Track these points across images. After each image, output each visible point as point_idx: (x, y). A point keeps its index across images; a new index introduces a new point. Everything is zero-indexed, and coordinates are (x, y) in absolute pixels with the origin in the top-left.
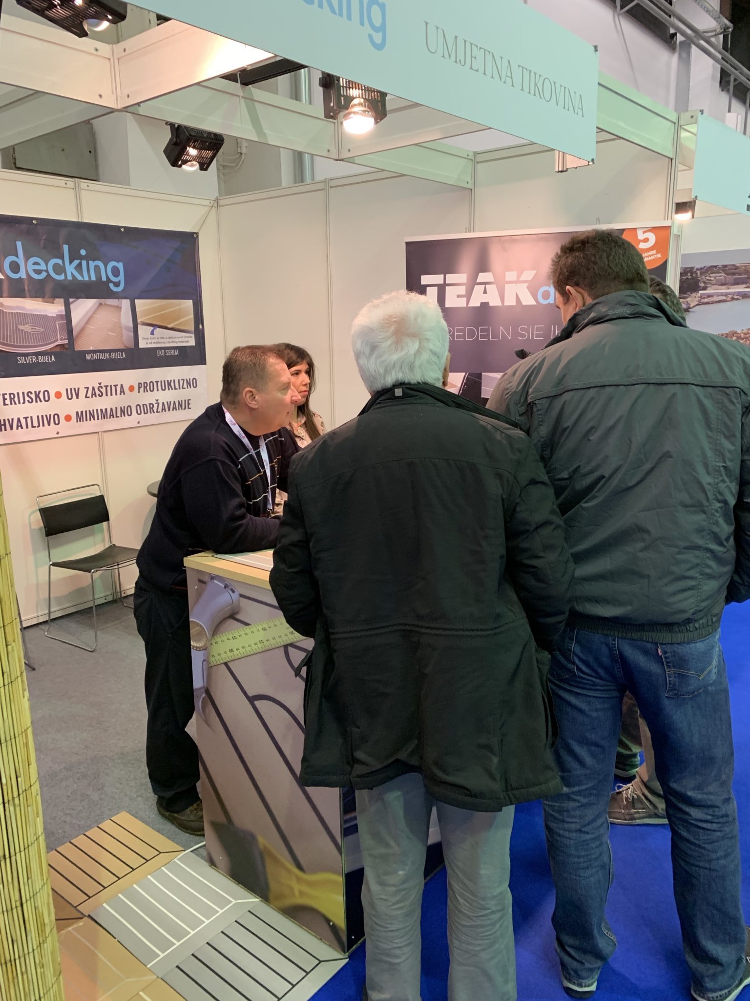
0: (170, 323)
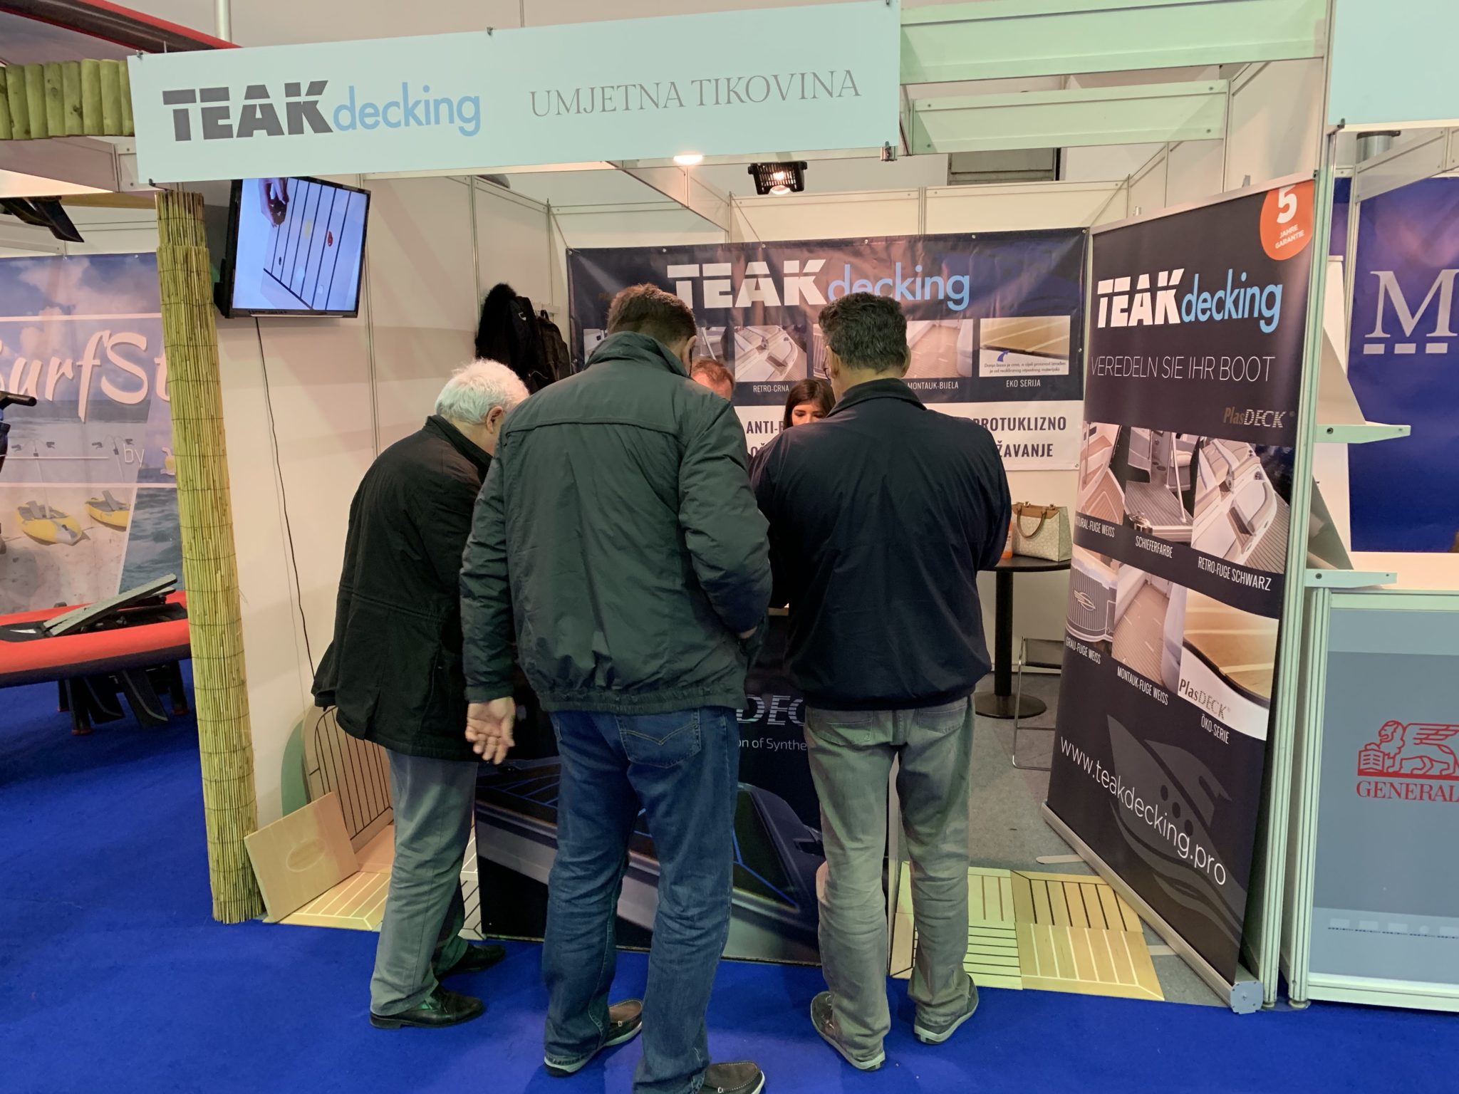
0: (1030, 346)
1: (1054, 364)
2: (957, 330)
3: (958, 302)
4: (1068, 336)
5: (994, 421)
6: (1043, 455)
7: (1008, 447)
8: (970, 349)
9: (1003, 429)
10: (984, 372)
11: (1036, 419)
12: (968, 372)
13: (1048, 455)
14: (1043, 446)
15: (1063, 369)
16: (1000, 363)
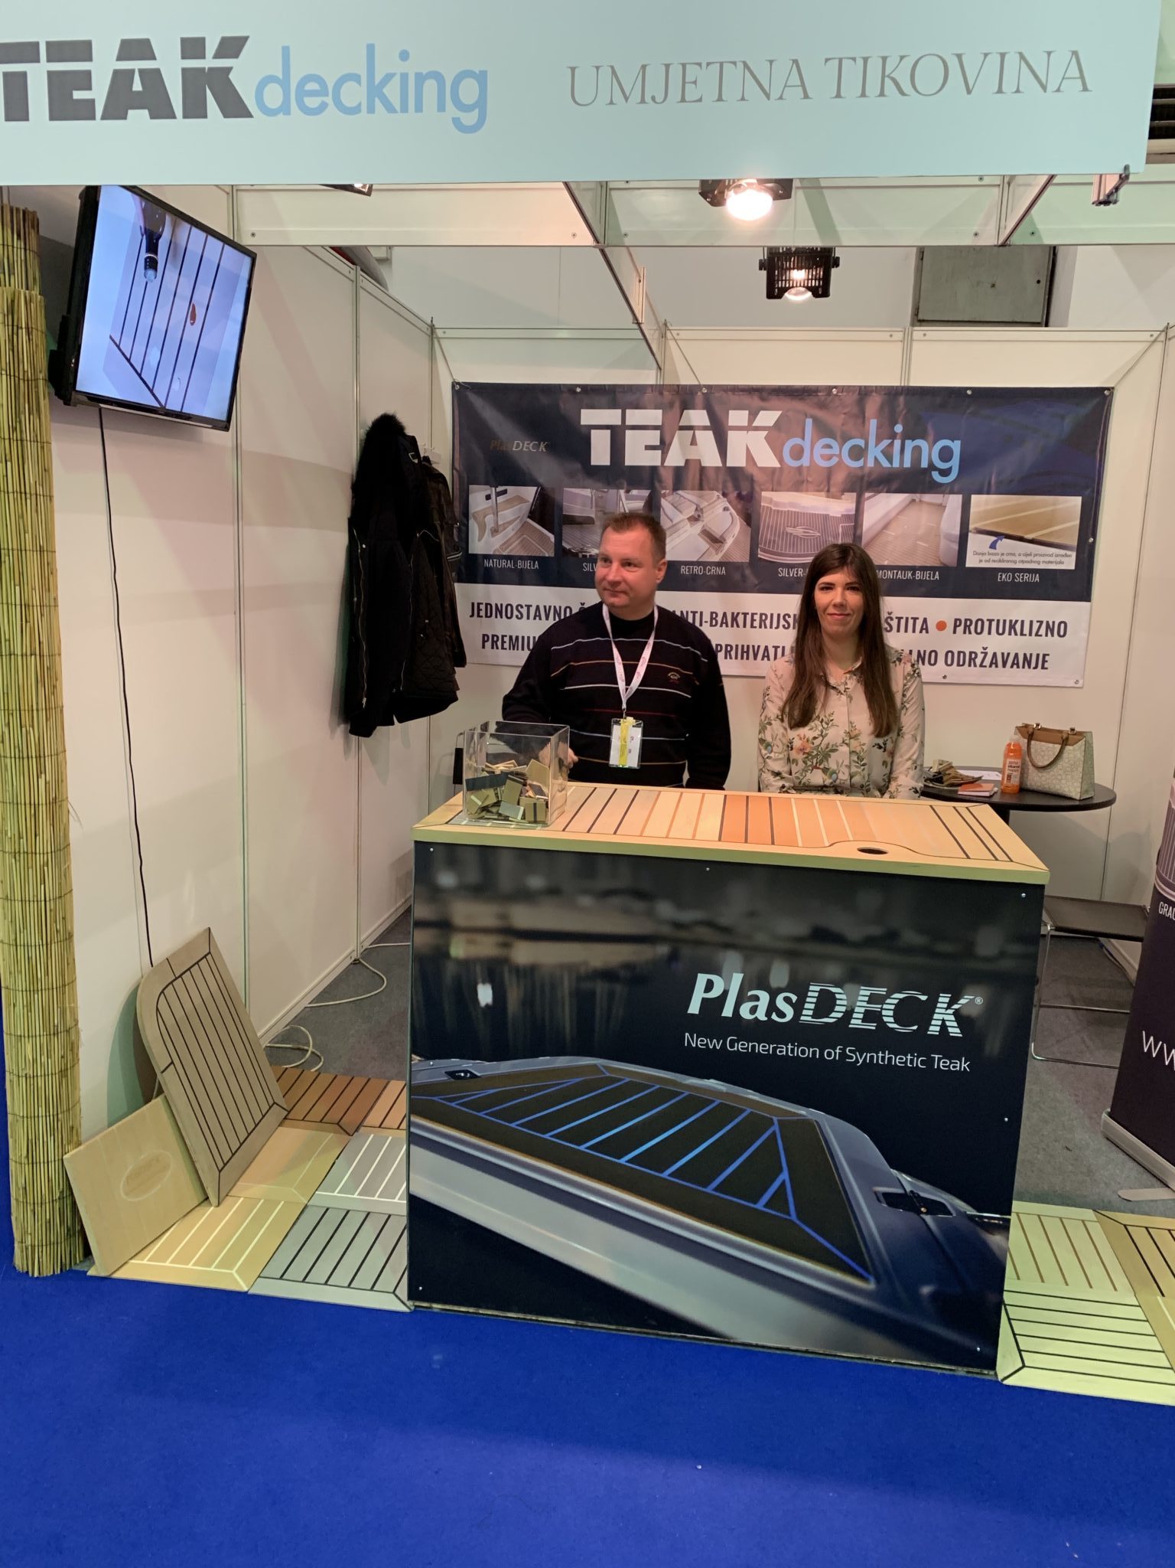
0: (1031, 532)
1: (1057, 556)
2: (942, 507)
3: (945, 473)
4: (1077, 522)
5: (980, 623)
6: (1036, 668)
7: (995, 655)
8: (957, 531)
9: (989, 633)
10: (971, 562)
11: (1031, 622)
12: (951, 560)
13: (1043, 667)
14: (1038, 655)
15: (1069, 563)
16: (992, 551)
